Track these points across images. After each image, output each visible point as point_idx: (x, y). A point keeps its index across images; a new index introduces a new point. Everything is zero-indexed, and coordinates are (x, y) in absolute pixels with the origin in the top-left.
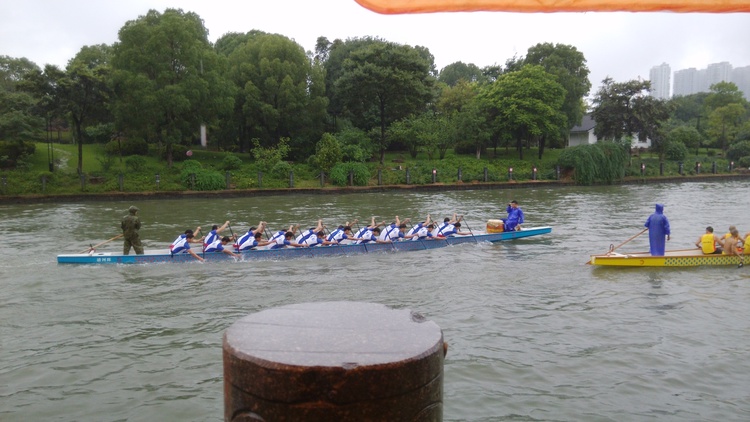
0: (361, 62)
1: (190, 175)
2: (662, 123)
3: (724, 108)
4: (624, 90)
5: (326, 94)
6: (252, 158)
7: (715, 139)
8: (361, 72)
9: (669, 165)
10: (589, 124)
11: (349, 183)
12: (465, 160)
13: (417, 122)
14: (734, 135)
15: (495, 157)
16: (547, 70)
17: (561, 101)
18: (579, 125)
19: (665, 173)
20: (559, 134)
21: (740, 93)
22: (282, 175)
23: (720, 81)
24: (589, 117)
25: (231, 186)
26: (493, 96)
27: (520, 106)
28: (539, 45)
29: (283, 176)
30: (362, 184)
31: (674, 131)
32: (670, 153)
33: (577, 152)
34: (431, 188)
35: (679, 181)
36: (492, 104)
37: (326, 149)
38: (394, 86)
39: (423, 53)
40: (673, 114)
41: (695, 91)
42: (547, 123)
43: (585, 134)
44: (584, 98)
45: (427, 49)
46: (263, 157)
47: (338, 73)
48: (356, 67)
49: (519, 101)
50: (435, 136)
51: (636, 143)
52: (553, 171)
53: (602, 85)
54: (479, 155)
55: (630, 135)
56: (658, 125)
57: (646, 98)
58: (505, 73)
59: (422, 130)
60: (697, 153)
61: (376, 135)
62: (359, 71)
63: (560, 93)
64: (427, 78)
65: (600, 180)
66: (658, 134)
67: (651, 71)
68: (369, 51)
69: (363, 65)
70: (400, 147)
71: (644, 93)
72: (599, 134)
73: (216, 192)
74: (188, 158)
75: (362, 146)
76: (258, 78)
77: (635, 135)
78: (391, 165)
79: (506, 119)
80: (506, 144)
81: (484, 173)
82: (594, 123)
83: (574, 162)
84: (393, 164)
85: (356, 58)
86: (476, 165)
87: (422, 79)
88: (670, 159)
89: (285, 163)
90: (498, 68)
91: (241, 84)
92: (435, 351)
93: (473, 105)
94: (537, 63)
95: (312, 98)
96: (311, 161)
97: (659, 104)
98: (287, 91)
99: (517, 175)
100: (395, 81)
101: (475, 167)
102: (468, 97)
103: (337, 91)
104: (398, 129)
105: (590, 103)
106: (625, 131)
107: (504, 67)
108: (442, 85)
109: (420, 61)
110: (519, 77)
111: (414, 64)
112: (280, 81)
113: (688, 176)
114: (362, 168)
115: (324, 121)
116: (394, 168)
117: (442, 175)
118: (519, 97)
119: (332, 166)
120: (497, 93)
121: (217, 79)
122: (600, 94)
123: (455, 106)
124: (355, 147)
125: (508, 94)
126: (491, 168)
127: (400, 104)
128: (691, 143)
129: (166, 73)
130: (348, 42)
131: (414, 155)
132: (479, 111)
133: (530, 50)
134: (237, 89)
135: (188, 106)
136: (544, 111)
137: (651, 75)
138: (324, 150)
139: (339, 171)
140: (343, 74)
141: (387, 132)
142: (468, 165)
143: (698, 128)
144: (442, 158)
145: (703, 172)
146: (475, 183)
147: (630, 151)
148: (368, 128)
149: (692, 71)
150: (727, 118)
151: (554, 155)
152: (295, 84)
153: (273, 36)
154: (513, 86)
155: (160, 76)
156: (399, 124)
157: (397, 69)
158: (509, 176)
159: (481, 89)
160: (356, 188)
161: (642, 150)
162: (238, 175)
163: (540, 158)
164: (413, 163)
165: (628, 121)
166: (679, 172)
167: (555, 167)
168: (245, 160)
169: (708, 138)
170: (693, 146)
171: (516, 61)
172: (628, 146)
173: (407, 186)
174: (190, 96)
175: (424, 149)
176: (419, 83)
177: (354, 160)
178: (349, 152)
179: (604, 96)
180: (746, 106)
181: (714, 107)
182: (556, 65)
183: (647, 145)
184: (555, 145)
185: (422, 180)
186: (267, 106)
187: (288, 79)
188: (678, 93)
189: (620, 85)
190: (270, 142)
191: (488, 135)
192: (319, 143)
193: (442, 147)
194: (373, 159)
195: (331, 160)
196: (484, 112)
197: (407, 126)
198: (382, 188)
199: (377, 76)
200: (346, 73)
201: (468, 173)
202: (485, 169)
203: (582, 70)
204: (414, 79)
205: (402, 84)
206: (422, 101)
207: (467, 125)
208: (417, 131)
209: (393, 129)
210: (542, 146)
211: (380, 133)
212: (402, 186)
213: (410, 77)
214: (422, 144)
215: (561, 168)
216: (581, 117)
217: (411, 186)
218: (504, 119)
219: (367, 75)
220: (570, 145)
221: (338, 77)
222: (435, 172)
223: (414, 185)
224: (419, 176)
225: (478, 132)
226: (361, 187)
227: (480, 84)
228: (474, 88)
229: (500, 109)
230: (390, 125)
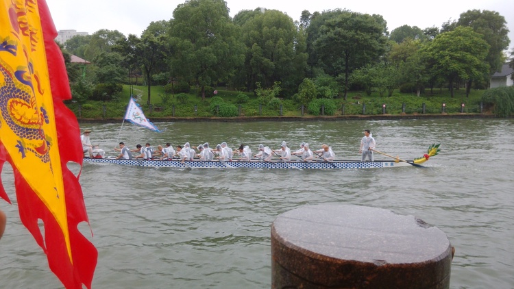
0: (333, 27)
1: (216, 106)
5: (306, 51)
6: (256, 96)
8: (332, 35)
10: (507, 71)
11: (321, 114)
12: (407, 98)
13: (372, 70)
15: (431, 96)
16: (475, 30)
17: (485, 54)
18: (499, 72)
22: (275, 107)
24: (508, 66)
25: (242, 114)
26: (431, 50)
27: (452, 57)
28: (469, 11)
29: (276, 108)
30: (330, 114)
33: (496, 92)
34: (381, 117)
36: (431, 56)
37: (306, 90)
38: (356, 44)
39: (379, 20)
42: (474, 70)
43: (504, 78)
44: (504, 51)
45: (382, 16)
46: (263, 95)
47: (315, 35)
48: (329, 31)
49: (452, 53)
50: (385, 80)
52: (477, 106)
54: (419, 94)
58: (441, 33)
59: (376, 75)
61: (342, 80)
62: (331, 34)
63: (485, 47)
64: (381, 38)
68: (338, 19)
69: (334, 29)
70: (358, 88)
73: (232, 118)
74: (214, 95)
75: (331, 87)
76: (260, 41)
79: (442, 67)
80: (439, 87)
81: (422, 107)
82: (511, 70)
83: (495, 100)
84: (353, 100)
85: (329, 25)
86: (416, 101)
87: (377, 38)
89: (278, 99)
90: (436, 29)
91: (249, 45)
93: (416, 57)
94: (467, 25)
95: (297, 54)
96: (295, 98)
98: (281, 50)
99: (448, 109)
100: (357, 40)
101: (415, 103)
102: (412, 51)
103: (314, 48)
104: (358, 75)
105: (508, 55)
107: (441, 28)
108: (391, 42)
109: (376, 25)
110: (452, 36)
111: (371, 28)
112: (275, 43)
114: (330, 103)
115: (305, 70)
116: (354, 103)
117: (390, 108)
118: (452, 50)
119: (309, 101)
120: (435, 48)
121: (234, 42)
123: (402, 57)
124: (326, 88)
125: (443, 49)
126: (428, 103)
127: (359, 56)
129: (202, 39)
130: (323, 13)
131: (369, 94)
132: (419, 62)
133: (462, 15)
134: (246, 48)
135: (215, 61)
136: (472, 61)
138: (305, 90)
139: (314, 105)
140: (319, 36)
141: (350, 77)
142: (410, 101)
144: (390, 96)
146: (415, 114)
148: (337, 74)
151: (479, 94)
152: (286, 44)
153: (272, 11)
154: (447, 43)
155: (198, 41)
156: (359, 71)
157: (358, 32)
158: (442, 109)
159: (422, 45)
160: (326, 116)
162: (247, 107)
163: (467, 96)
164: (368, 99)
167: (479, 103)
168: (251, 97)
171: (450, 24)
173: (363, 116)
174: (217, 55)
175: (376, 89)
176: (374, 41)
177: (325, 97)
178: (321, 91)
182: (482, 26)
184: (479, 86)
185: (374, 112)
186: (266, 60)
187: (281, 41)
190: (268, 84)
191: (427, 79)
192: (301, 85)
193: (390, 88)
194: (339, 97)
195: (309, 97)
196: (424, 62)
197: (364, 73)
198: (345, 117)
199: (344, 37)
200: (321, 36)
201: (410, 107)
202: (423, 104)
203: (503, 30)
204: (371, 38)
205: (362, 42)
206: (377, 54)
207: (410, 72)
208: (372, 76)
209: (354, 75)
210: (469, 87)
211: (345, 78)
212: (359, 116)
213: (368, 37)
214: (376, 85)
215: (483, 105)
216: (501, 66)
217: (366, 116)
218: (439, 68)
219: (336, 36)
220: (491, 87)
221: (316, 38)
222: (384, 106)
223: (368, 116)
224: (372, 109)
225: (419, 77)
226: (329, 117)
227: (422, 42)
228: (417, 44)
229: (437, 60)
230: (352, 72)
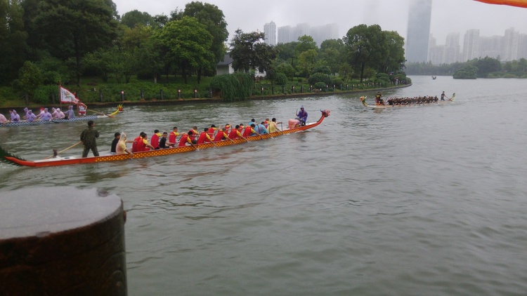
2: (272, 61)
3: (306, 52)
4: (249, 38)
5: (25, 29)
7: (301, 72)
8: (55, 13)
9: (278, 88)
10: (228, 60)
11: (51, 102)
12: (145, 84)
13: (105, 54)
14: (312, 69)
15: (167, 82)
16: (200, 21)
17: (210, 44)
18: (223, 61)
19: (275, 93)
20: (210, 67)
21: (315, 43)
23: (304, 35)
24: (228, 56)
26: (163, 38)
27: (182, 46)
28: (193, 3)
31: (279, 66)
32: (277, 80)
33: (222, 79)
35: (284, 98)
36: (163, 43)
37: (29, 75)
38: (85, 26)
39: (107, 1)
40: (278, 55)
41: (290, 41)
42: (202, 58)
43: (226, 67)
44: (225, 42)
47: (34, 12)
48: (51, 8)
49: (182, 42)
50: (121, 65)
51: (258, 74)
52: (207, 92)
53: (236, 34)
54: (155, 81)
55: (254, 68)
56: (270, 62)
57: (262, 44)
58: (170, 21)
59: (110, 60)
60: (292, 80)
61: (72, 64)
62: (53, 12)
63: (209, 38)
64: (111, 21)
65: (237, 98)
66: (270, 68)
67: (265, 26)
69: (57, 7)
70: (93, 73)
71: (261, 41)
72: (235, 68)
75: (61, 72)
77: (257, 68)
78: (87, 88)
79: (174, 55)
80: (174, 73)
81: (160, 93)
82: (231, 60)
83: (221, 86)
84: (88, 87)
86: (154, 87)
87: (107, 21)
88: (277, 84)
90: (165, 17)
92: (116, 215)
93: (148, 43)
94: (192, 16)
95: (12, 32)
96: (15, 84)
97: (269, 48)
99: (184, 95)
100: (85, 22)
101: (153, 89)
102: (145, 37)
103: (35, 27)
104: (91, 59)
105: (228, 46)
106: (251, 65)
107: (170, 17)
108: (124, 27)
109: (105, 7)
110: (181, 25)
111: (100, 9)
113: (288, 94)
115: (25, 51)
116: (90, 90)
117: (128, 95)
118: (181, 39)
119: (34, 88)
120: (166, 35)
122: (235, 40)
123: (134, 43)
124: (55, 73)
125: (174, 37)
126: (165, 89)
127: (90, 39)
128: (290, 74)
131: (105, 80)
132: (153, 48)
133: (187, 6)
136: (199, 50)
137: (264, 29)
138: (27, 75)
139: (42, 92)
140: (39, 13)
141: (82, 61)
142: (148, 87)
143: (292, 64)
144: (127, 82)
145: (296, 92)
146: (155, 101)
147: (255, 79)
148: (66, 58)
149: (288, 28)
150: (308, 58)
151: (208, 81)
154: (176, 31)
156: (91, 55)
157: (86, 12)
158: (179, 95)
159: (154, 32)
160: (57, 105)
161: (261, 78)
163: (199, 83)
164: (105, 86)
165: (252, 59)
166: (283, 92)
167: (208, 89)
169: (298, 71)
170: (291, 76)
171: (178, 13)
172: (253, 76)
173: (101, 104)
175: (113, 75)
176: (105, 24)
177: (54, 82)
178: (49, 76)
179: (237, 42)
180: (318, 51)
181: (301, 52)
182: (205, 18)
183: (264, 75)
184: (207, 74)
185: (113, 99)
188: (281, 42)
189: (246, 35)
191: (161, 65)
192: (22, 70)
193: (127, 74)
194: (72, 82)
195: (33, 83)
196: (157, 48)
197: (98, 57)
199: (69, 16)
200: (42, 13)
201: (148, 93)
202: (161, 90)
203: (223, 22)
204: (101, 20)
205: (92, 24)
206: (109, 38)
207: (145, 58)
208: (107, 61)
209: (86, 59)
210: (199, 75)
211: (76, 62)
212: (97, 103)
213: (98, 19)
214: (111, 71)
215: (213, 90)
216: (223, 56)
217: (104, 104)
218: (172, 55)
219: (61, 15)
220: (217, 74)
221: (35, 15)
222: (123, 92)
223: (107, 103)
224: (110, 96)
225: (153, 63)
227: (153, 28)
228: (149, 31)
229: (169, 47)
230: (83, 56)
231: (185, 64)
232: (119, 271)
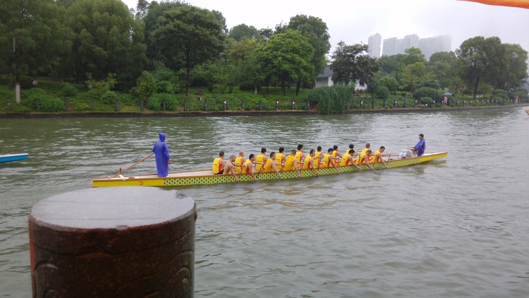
0: (172, 19)
1: (35, 100)
2: (374, 74)
3: (413, 65)
4: (351, 51)
5: (143, 42)
6: (86, 88)
7: (406, 85)
8: (172, 27)
9: (378, 102)
10: (328, 73)
11: (162, 109)
12: (246, 95)
13: (213, 66)
14: (418, 83)
15: (267, 94)
16: (303, 33)
17: (310, 57)
18: (322, 73)
19: (375, 107)
20: (309, 79)
21: (423, 55)
22: (110, 101)
23: (411, 47)
24: (329, 68)
25: (69, 109)
26: (266, 50)
27: (284, 58)
28: (297, 16)
29: (111, 103)
30: (172, 110)
31: (381, 79)
32: (378, 94)
33: (321, 92)
34: (222, 113)
35: (384, 112)
36: (265, 55)
37: (145, 83)
38: (196, 39)
39: (218, 16)
40: (381, 68)
41: (396, 54)
42: (302, 71)
43: (326, 79)
44: (326, 55)
45: (221, 13)
46: (95, 87)
47: (154, 26)
48: (168, 23)
49: (284, 54)
50: (226, 76)
51: (358, 87)
52: (304, 104)
53: (338, 46)
54: (256, 92)
55: (354, 81)
56: (371, 74)
57: (365, 57)
58: (274, 34)
59: (216, 72)
60: (395, 94)
61: (183, 74)
62: (170, 26)
63: (310, 51)
64: (220, 35)
65: (334, 111)
66: (371, 81)
67: (369, 38)
68: (178, 12)
69: (173, 21)
70: (202, 84)
71: (364, 53)
72: (335, 80)
73: (57, 113)
74: (33, 86)
75: (172, 82)
76: (90, 26)
77: (358, 81)
79: (276, 67)
80: (274, 85)
81: (259, 104)
82: (332, 72)
83: (318, 98)
84: (195, 96)
85: (168, 16)
86: (254, 98)
87: (216, 34)
88: (378, 98)
89: (113, 93)
90: (270, 31)
91: (77, 31)
93: (252, 56)
94: (296, 29)
95: (134, 44)
96: (133, 92)
97: (373, 61)
98: (115, 38)
99: (281, 106)
100: (197, 35)
101: (253, 100)
102: (249, 50)
103: (153, 40)
104: (199, 70)
105: (330, 59)
106: (351, 78)
107: (274, 30)
108: (231, 40)
109: (215, 22)
110: (284, 38)
111: (211, 23)
112: (108, 30)
113: (389, 109)
114: (171, 98)
115: (144, 62)
116: (196, 99)
117: (230, 105)
118: (283, 52)
119: (149, 96)
120: (269, 48)
121: (58, 26)
122: (336, 52)
123: (240, 56)
124: (167, 82)
125: (277, 50)
126: (264, 101)
127: (199, 52)
128: (392, 88)
129: (16, 20)
130: (162, 3)
131: (211, 90)
132: (256, 60)
133: (291, 19)
134: (73, 34)
135: (34, 46)
136: (300, 63)
137: (369, 41)
138: (143, 83)
139: (155, 100)
140: (158, 27)
141: (191, 72)
142: (249, 98)
143: (396, 77)
144: (230, 92)
145: (398, 107)
146: (254, 111)
147: (354, 92)
148: (178, 69)
149: (395, 39)
150: (414, 71)
151: (306, 93)
152: (121, 33)
154: (279, 44)
155: (10, 21)
156: (200, 67)
157: (198, 26)
158: (277, 107)
159: (258, 45)
160: (167, 112)
161: (361, 92)
162: (75, 100)
163: (297, 95)
164: (210, 95)
165: (353, 72)
166: (384, 107)
167: (306, 101)
168: (80, 89)
169: (402, 84)
170: (393, 90)
171: (282, 26)
172: (352, 89)
173: (205, 112)
174: (36, 39)
175: (218, 85)
176: (214, 37)
177: (166, 92)
178: (162, 85)
179: (339, 54)
180: (426, 65)
181: (407, 64)
182: (309, 31)
183: (364, 88)
184: (307, 86)
185: (216, 108)
186: (98, 48)
187: (115, 29)
188: (386, 54)
189: (349, 47)
190: (101, 76)
191: (263, 77)
192: (139, 78)
193: (231, 85)
194: (181, 92)
195: (148, 91)
196: (260, 61)
197: (205, 69)
198: (187, 113)
199: (183, 30)
200: (160, 27)
201: (249, 104)
202: (260, 101)
203: (325, 35)
204: (211, 34)
205: (202, 37)
206: (217, 51)
207: (248, 70)
208: (213, 72)
209: (195, 70)
210: (298, 87)
211: (186, 73)
212: (202, 112)
213: (208, 32)
214: (216, 82)
215: (310, 102)
216: (324, 68)
217: (208, 112)
218: (273, 67)
219: (176, 29)
220: (316, 87)
221: (155, 29)
222: (225, 102)
223: (210, 112)
224: (214, 105)
225: (255, 75)
226: (171, 112)
227: (257, 41)
228: (254, 44)
229: (271, 60)
230: (193, 67)
231: (285, 76)
232: (186, 269)
